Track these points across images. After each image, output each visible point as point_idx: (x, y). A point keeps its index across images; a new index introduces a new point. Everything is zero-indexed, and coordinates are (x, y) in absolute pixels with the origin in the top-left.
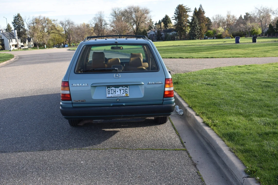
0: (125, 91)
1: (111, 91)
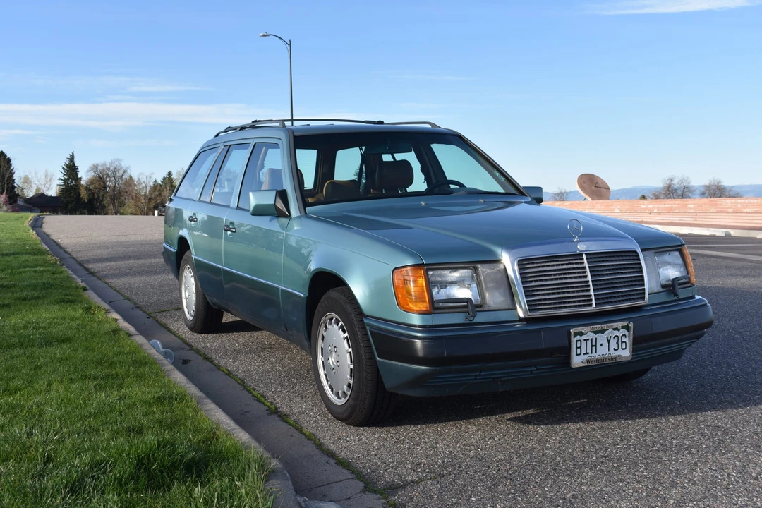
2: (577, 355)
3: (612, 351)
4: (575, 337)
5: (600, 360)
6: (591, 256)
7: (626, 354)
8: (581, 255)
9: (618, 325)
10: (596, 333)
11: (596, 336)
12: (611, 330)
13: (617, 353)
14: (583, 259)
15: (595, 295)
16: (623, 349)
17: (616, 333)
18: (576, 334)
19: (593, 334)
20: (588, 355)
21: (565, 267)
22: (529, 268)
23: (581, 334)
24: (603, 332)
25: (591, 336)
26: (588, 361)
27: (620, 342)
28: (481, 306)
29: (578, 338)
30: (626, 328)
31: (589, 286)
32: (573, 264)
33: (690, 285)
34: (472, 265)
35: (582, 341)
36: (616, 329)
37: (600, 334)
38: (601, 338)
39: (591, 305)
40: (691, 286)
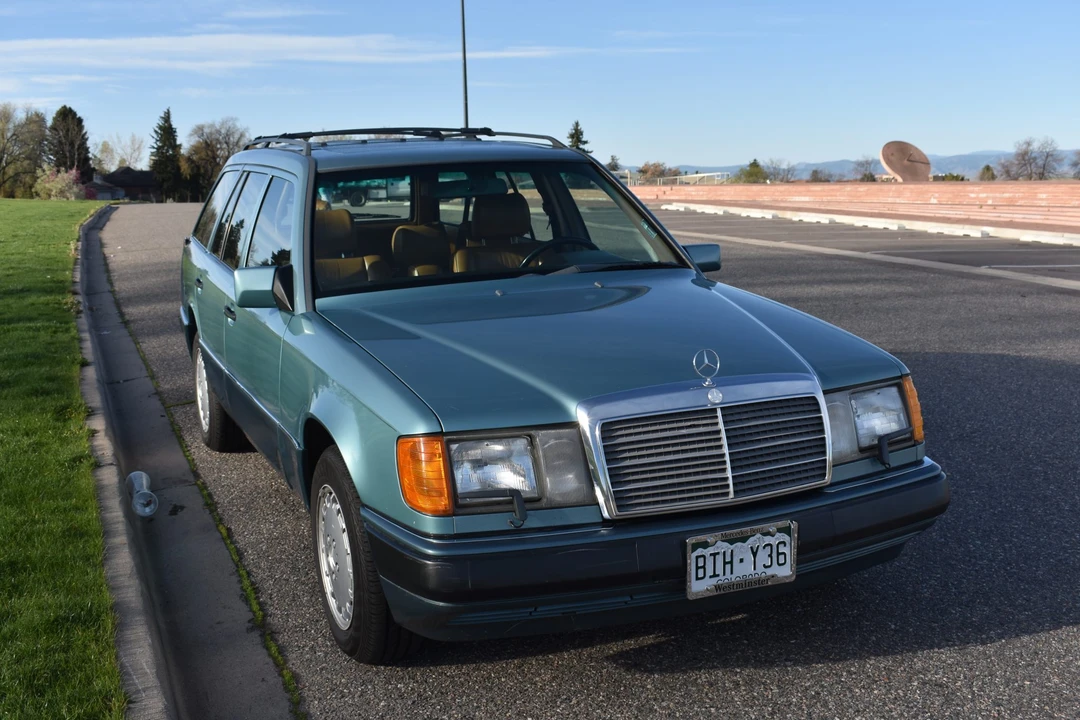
2: (697, 579)
3: (760, 569)
4: (693, 550)
5: (739, 585)
6: (731, 412)
7: (785, 571)
8: (715, 410)
9: (772, 527)
10: (732, 542)
11: (732, 547)
12: (758, 535)
13: (770, 572)
14: (717, 417)
15: (733, 477)
16: (779, 565)
17: (768, 540)
18: (695, 547)
19: (726, 544)
20: (717, 579)
21: (684, 432)
22: (622, 436)
23: (705, 545)
24: (744, 539)
25: (723, 547)
26: (717, 587)
27: (776, 554)
28: (538, 500)
29: (700, 551)
30: (787, 530)
31: (724, 462)
32: (699, 426)
33: (912, 443)
34: (527, 431)
35: (707, 556)
36: (768, 534)
37: (739, 544)
38: (742, 550)
39: (727, 494)
40: (914, 446)
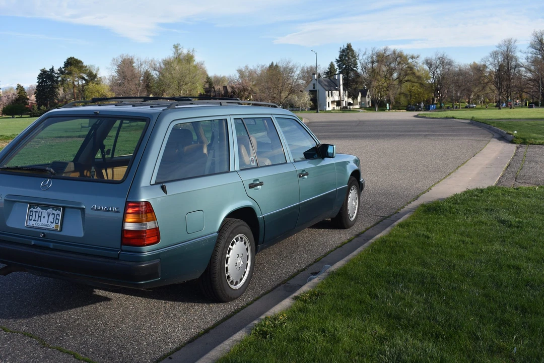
0: (55, 219)
1: (34, 213)
